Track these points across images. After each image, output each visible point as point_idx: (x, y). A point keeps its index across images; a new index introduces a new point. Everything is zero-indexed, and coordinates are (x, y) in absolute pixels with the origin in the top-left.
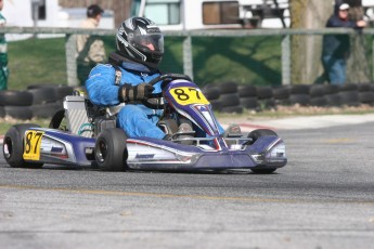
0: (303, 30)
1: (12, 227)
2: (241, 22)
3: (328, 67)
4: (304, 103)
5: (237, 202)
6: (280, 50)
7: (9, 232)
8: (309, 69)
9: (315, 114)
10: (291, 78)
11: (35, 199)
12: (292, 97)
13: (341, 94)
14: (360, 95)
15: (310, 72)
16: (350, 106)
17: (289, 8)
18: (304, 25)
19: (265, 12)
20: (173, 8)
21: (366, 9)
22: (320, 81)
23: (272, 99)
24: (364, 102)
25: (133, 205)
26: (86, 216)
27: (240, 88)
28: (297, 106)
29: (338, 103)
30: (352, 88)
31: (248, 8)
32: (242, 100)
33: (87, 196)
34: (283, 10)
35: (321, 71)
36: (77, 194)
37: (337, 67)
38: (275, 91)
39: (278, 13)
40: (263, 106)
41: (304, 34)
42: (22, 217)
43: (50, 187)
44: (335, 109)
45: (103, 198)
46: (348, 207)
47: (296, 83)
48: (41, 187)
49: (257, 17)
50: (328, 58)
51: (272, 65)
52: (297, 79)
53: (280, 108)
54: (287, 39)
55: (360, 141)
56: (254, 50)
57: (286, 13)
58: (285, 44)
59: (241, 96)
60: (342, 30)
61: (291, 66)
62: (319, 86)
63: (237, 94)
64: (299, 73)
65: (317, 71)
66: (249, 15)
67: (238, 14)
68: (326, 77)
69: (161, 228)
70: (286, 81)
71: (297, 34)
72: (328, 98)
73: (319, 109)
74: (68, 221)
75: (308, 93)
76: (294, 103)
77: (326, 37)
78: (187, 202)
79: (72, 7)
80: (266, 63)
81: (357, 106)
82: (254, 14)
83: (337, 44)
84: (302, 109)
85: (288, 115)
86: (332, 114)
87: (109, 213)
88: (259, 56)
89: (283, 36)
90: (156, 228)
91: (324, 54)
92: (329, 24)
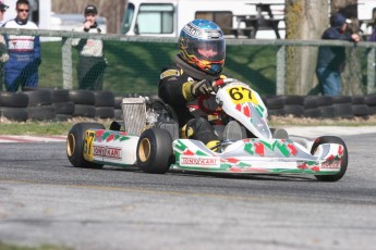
0: (298, 41)
2: (235, 32)
3: (322, 79)
4: (298, 114)
5: (245, 201)
6: (275, 61)
8: (303, 80)
9: (309, 125)
10: (285, 88)
11: (43, 192)
12: (286, 108)
13: (334, 106)
14: (354, 107)
15: (304, 84)
16: (343, 118)
17: (284, 20)
18: (299, 36)
19: (259, 22)
20: (166, 17)
21: (361, 22)
22: (313, 92)
24: (358, 115)
25: (142, 201)
26: (98, 209)
28: (291, 116)
29: (332, 115)
30: (346, 100)
31: (242, 18)
33: (95, 191)
34: (277, 22)
35: (315, 83)
36: (85, 189)
37: (331, 79)
38: (269, 101)
39: (272, 25)
41: (299, 45)
44: (328, 121)
45: (111, 194)
46: (358, 208)
47: (290, 93)
49: (251, 28)
50: (322, 70)
51: (267, 75)
52: (291, 90)
53: (274, 118)
54: (282, 50)
55: (358, 151)
56: (251, 60)
57: (282, 25)
58: (281, 54)
60: (337, 43)
61: (286, 76)
62: (314, 97)
64: (293, 84)
65: (312, 83)
66: (243, 26)
67: (231, 24)
68: (320, 89)
70: (280, 91)
71: (292, 45)
72: (322, 109)
73: (313, 121)
75: (302, 105)
76: (289, 113)
77: (322, 49)
78: (196, 199)
79: (63, 13)
81: (349, 118)
82: (247, 25)
83: (332, 56)
84: (296, 120)
85: (282, 125)
86: (326, 125)
88: (254, 66)
89: (279, 47)
91: (319, 66)
92: (326, 36)
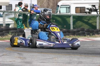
1: (26, 61)
2: (86, 12)
5: (85, 57)
7: (25, 62)
11: (32, 55)
12: (99, 32)
19: (92, 10)
20: (68, 9)
23: (94, 33)
25: (58, 57)
26: (45, 59)
27: (85, 29)
31: (88, 9)
32: (86, 33)
33: (45, 54)
36: (43, 54)
38: (95, 31)
39: (96, 10)
40: (91, 34)
42: (28, 59)
43: (35, 52)
45: (50, 55)
48: (33, 52)
49: (90, 11)
51: (94, 24)
53: (96, 35)
54: (98, 17)
56: (89, 20)
57: (98, 10)
59: (86, 32)
61: (99, 24)
63: (85, 31)
66: (88, 11)
67: (85, 11)
69: (65, 62)
70: (98, 28)
74: (40, 60)
78: (72, 56)
80: (92, 24)
82: (89, 11)
85: (98, 37)
87: (51, 58)
88: (90, 22)
90: (64, 62)
